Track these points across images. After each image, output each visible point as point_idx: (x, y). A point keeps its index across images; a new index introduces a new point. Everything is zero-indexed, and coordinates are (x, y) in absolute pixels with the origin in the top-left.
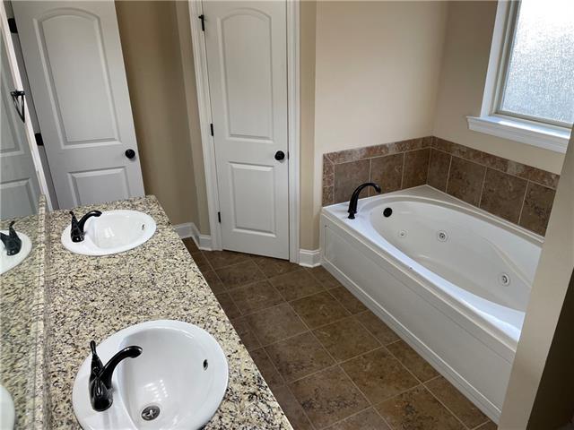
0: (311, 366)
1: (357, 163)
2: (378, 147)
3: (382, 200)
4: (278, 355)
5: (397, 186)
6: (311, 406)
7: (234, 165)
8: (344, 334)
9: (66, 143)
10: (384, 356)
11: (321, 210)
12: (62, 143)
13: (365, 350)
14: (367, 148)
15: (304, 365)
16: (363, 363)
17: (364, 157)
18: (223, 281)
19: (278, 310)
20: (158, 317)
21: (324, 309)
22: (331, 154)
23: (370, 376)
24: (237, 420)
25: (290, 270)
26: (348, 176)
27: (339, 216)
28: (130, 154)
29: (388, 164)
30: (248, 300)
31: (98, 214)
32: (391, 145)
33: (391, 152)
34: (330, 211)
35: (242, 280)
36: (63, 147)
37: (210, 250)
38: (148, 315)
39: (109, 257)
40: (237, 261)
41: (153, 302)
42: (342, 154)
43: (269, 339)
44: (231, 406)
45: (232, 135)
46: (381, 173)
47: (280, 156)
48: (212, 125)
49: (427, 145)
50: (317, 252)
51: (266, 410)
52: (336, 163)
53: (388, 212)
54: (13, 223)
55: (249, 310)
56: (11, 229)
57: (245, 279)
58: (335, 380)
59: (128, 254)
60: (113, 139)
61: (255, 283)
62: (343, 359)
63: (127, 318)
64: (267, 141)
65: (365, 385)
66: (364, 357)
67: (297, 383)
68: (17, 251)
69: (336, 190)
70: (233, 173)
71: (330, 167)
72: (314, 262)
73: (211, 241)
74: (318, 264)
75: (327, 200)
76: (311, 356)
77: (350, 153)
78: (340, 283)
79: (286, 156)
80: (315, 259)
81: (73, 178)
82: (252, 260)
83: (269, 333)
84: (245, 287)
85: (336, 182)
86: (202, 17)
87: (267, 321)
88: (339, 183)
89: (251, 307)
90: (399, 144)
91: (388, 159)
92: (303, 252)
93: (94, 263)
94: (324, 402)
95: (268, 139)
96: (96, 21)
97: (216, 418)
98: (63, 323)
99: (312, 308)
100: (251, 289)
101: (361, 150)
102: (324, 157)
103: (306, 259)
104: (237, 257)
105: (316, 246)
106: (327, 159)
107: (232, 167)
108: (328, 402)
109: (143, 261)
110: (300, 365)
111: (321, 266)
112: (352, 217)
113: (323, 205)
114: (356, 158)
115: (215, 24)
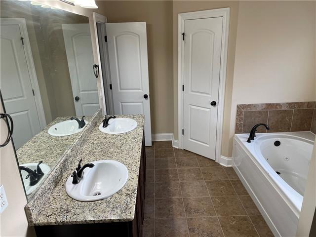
0: (203, 213)
1: (260, 112)
2: (274, 104)
3: (274, 136)
4: (188, 203)
5: (288, 130)
6: (193, 231)
7: (192, 107)
8: (228, 203)
9: (121, 89)
10: (246, 220)
11: (234, 135)
12: (119, 89)
13: (236, 214)
14: (267, 104)
15: (199, 212)
16: (232, 220)
17: (264, 109)
18: (177, 163)
19: (198, 183)
20: (114, 159)
21: (223, 188)
22: (242, 105)
23: (232, 227)
24: (116, 201)
25: (213, 166)
26: (253, 119)
27: (242, 140)
28: (146, 97)
29: (281, 114)
30: (185, 175)
31: (115, 117)
32: (283, 104)
33: (283, 109)
34: (238, 137)
35: (186, 165)
36: (119, 91)
37: (177, 148)
38: (111, 158)
39: (112, 135)
40: (188, 156)
41: (116, 154)
42: (249, 106)
43: (188, 195)
44: (117, 196)
45: (192, 91)
46: (276, 120)
47: (214, 104)
48: (183, 86)
49: (311, 107)
50: (230, 159)
51: (129, 201)
52: (245, 110)
53: (277, 144)
54: (84, 116)
55: (183, 179)
56: (82, 119)
57: (188, 165)
58: (212, 223)
59: (119, 135)
60: (139, 89)
61: (192, 168)
62: (221, 215)
63: (103, 157)
64: (209, 95)
65: (227, 231)
66: (234, 217)
67: (191, 219)
68: (82, 127)
69: (244, 126)
70: (191, 110)
71: (241, 112)
72: (228, 164)
73: (178, 143)
74: (231, 166)
75: (238, 131)
76: (205, 209)
77: (255, 106)
78: (239, 178)
79: (217, 104)
80: (229, 162)
81: (122, 105)
82: (196, 156)
83: (189, 192)
84: (186, 168)
85: (245, 121)
86: (183, 34)
87: (190, 186)
88: (246, 121)
89: (185, 178)
90: (290, 104)
91: (281, 112)
92: (222, 157)
93: (105, 136)
94: (201, 232)
95: (208, 94)
96: (138, 38)
97: (110, 198)
98: (81, 154)
99: (217, 187)
100: (189, 170)
101: (262, 105)
102: (238, 107)
103: (224, 161)
104: (189, 154)
105: (230, 155)
106: (240, 108)
107: (191, 108)
108: (204, 232)
109: (123, 138)
110: (197, 211)
111: (232, 167)
112: (249, 141)
113: (236, 133)
114: (258, 109)
115: (189, 37)
